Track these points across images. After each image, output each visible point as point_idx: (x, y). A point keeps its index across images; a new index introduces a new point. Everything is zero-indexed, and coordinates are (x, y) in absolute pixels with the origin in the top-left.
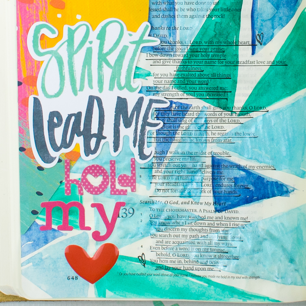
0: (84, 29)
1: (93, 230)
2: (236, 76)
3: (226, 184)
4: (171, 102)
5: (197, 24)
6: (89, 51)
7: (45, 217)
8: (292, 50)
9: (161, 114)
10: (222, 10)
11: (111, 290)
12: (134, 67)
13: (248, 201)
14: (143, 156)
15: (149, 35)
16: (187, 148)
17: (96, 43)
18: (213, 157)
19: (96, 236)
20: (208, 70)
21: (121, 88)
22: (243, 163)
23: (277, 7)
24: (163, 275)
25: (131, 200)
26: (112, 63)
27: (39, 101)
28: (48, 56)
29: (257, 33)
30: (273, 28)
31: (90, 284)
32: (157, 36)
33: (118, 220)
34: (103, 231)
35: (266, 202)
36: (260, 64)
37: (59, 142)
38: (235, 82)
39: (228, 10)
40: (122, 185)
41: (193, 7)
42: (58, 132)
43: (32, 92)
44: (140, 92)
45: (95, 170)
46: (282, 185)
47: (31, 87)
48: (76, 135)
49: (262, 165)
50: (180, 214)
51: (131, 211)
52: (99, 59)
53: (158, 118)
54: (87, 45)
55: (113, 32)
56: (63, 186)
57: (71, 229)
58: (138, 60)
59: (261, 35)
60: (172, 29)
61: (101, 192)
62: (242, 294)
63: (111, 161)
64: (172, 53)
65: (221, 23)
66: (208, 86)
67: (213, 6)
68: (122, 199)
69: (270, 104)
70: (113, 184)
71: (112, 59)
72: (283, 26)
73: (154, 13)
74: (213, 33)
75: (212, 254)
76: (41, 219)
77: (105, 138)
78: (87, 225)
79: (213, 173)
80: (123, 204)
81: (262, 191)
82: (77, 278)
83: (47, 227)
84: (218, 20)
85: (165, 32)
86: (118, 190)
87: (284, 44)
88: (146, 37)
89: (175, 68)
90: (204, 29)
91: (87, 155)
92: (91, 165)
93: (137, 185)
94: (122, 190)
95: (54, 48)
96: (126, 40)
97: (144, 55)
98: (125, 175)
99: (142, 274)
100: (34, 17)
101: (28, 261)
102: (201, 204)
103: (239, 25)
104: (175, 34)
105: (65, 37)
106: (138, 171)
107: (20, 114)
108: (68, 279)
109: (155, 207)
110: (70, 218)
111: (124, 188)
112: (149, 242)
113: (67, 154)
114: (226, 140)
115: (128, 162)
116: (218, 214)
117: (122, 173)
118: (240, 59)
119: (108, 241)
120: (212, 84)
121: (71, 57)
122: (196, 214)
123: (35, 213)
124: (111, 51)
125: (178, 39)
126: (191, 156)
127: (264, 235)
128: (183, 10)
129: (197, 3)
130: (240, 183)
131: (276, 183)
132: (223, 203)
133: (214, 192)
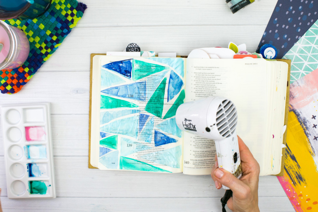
2: (162, 108)
3: (159, 138)
4: (144, 115)
5: (152, 93)
8: (179, 101)
13: (165, 143)
16: (148, 128)
18: (155, 131)
22: (163, 133)
23: (175, 89)
24: (139, 164)
25: (131, 142)
29: (169, 96)
30: (174, 95)
32: (141, 95)
35: (169, 144)
36: (169, 105)
38: (162, 110)
39: (161, 89)
41: (151, 88)
49: (169, 133)
50: (145, 146)
51: (131, 145)
56: (112, 137)
62: (162, 170)
64: (145, 100)
65: (159, 93)
66: (155, 110)
67: (157, 88)
69: (172, 116)
72: (177, 94)
73: (140, 89)
74: (157, 95)
75: (153, 158)
76: (105, 146)
79: (155, 135)
81: (169, 141)
82: (115, 163)
84: (158, 92)
85: (143, 95)
87: (177, 100)
90: (154, 94)
99: (133, 163)
102: (151, 144)
103: (164, 93)
104: (146, 95)
108: (112, 163)
109: (138, 144)
110: (114, 146)
112: (136, 154)
114: (159, 125)
116: (156, 147)
118: (164, 103)
122: (150, 147)
125: (147, 96)
126: (149, 130)
127: (168, 153)
128: (148, 88)
129: (153, 87)
130: (162, 138)
131: (173, 139)
132: (157, 144)
133: (155, 141)
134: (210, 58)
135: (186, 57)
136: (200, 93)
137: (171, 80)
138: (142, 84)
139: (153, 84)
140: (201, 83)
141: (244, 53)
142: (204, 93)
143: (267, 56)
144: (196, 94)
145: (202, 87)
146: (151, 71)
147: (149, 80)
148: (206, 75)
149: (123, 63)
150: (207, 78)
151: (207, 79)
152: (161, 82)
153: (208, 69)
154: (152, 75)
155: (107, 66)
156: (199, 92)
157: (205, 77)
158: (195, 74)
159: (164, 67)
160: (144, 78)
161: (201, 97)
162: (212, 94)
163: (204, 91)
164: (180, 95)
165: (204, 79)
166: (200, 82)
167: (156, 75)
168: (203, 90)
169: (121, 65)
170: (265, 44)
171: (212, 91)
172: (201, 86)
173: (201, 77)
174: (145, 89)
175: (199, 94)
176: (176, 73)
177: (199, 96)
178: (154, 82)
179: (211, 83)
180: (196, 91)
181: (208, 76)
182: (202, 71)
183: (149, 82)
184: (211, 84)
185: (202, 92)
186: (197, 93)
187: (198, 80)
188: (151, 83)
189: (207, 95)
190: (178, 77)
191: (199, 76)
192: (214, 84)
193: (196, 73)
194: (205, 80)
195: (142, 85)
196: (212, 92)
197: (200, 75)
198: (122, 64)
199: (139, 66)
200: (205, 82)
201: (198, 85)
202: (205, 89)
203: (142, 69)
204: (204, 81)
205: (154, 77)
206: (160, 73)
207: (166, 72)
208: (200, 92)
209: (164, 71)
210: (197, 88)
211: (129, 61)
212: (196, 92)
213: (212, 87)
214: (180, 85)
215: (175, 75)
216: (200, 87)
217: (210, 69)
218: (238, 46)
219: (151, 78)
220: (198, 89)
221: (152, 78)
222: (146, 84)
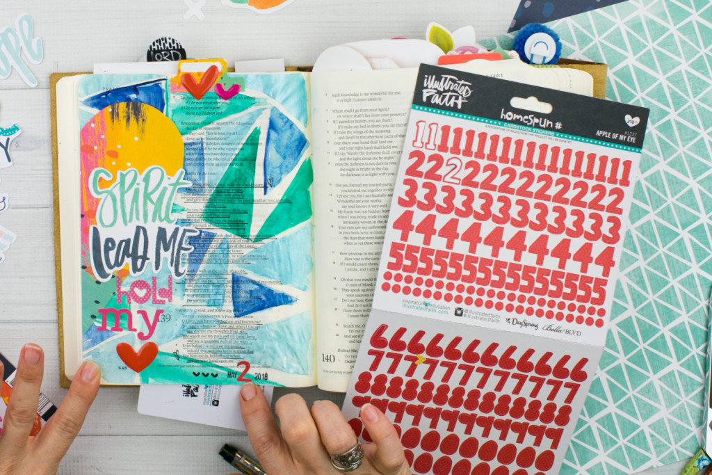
0: (133, 173)
1: (138, 331)
2: (251, 211)
3: (243, 296)
4: (201, 232)
5: (223, 170)
6: (137, 191)
7: (101, 320)
8: (295, 191)
9: (193, 240)
10: (242, 159)
11: (152, 378)
12: (172, 204)
13: (261, 308)
14: (178, 274)
15: (184, 179)
16: (212, 267)
17: (142, 185)
18: (233, 274)
19: (141, 336)
20: (229, 207)
21: (161, 220)
22: (257, 279)
23: (284, 158)
24: (193, 366)
25: (168, 308)
26: (155, 200)
27: (97, 230)
28: (105, 195)
29: (268, 177)
30: (281, 174)
31: (136, 373)
32: (190, 180)
33: (158, 323)
34: (146, 333)
35: (275, 309)
36: (270, 202)
37: (112, 262)
38: (251, 216)
39: (245, 160)
40: (162, 297)
41: (219, 157)
42: (112, 254)
43: (92, 223)
44: (176, 223)
45: (140, 284)
46: (287, 296)
47: (91, 219)
48: (126, 257)
49: (272, 280)
50: (207, 319)
51: (168, 317)
52: (144, 197)
53: (190, 244)
54: (135, 186)
55: (155, 176)
56: (116, 297)
57: (121, 330)
58: (175, 199)
59: (272, 180)
60: (202, 174)
61: (145, 302)
63: (153, 278)
64: (202, 193)
65: (240, 170)
66: (230, 219)
67: (234, 157)
68: (161, 307)
69: (278, 233)
70: (155, 295)
71: (155, 197)
72: (288, 172)
73: (188, 162)
74: (234, 178)
75: (233, 350)
76: (98, 322)
77: (148, 259)
78: (134, 327)
79: (233, 287)
80: (162, 311)
81: (272, 300)
82: (126, 368)
83: (103, 328)
84: (237, 167)
85: (196, 177)
86: (158, 300)
87: (289, 187)
88: (181, 180)
89: (204, 205)
90: (227, 175)
91: (135, 272)
92: (137, 280)
93: (173, 296)
94: (161, 300)
95: (110, 189)
96: (166, 183)
97: (180, 194)
98: (164, 289)
99: (177, 366)
100: (94, 164)
101: (89, 354)
102: (224, 311)
103: (254, 171)
104: (204, 178)
105: (118, 180)
106: (174, 286)
107: (82, 240)
108: (120, 368)
109: (187, 313)
110: (121, 321)
111: (163, 299)
112: (182, 341)
113: (119, 272)
114: (244, 260)
115: (166, 278)
116: (237, 319)
117: (162, 287)
118: (255, 199)
119: (150, 340)
120: (233, 217)
121: (122, 195)
122: (220, 319)
123: (93, 317)
124: (154, 191)
125: (206, 182)
126: (216, 274)
127: (273, 335)
128: (210, 159)
129: (222, 154)
130: (254, 295)
131: (283, 294)
132: (240, 310)
133: (234, 302)
134: (373, 69)
135: (309, 69)
136: (352, 164)
137: (273, 134)
138: (194, 149)
139: (224, 147)
140: (353, 137)
141: (471, 51)
142: (363, 164)
143: (532, 55)
144: (342, 170)
145: (358, 149)
146: (216, 111)
147: (210, 136)
148: (366, 116)
149: (140, 92)
150: (371, 124)
151: (369, 126)
152: (244, 141)
153: (370, 99)
154: (220, 121)
155: (96, 101)
156: (349, 162)
157: (365, 121)
158: (336, 114)
159: (253, 99)
160: (199, 131)
161: (356, 175)
162: (386, 166)
163: (364, 159)
164: (299, 174)
165: (362, 127)
166: (350, 135)
167: (231, 123)
168: (359, 156)
169: (133, 96)
170: (527, 26)
171: (385, 158)
172: (354, 146)
173: (352, 122)
174: (202, 162)
175: (350, 167)
176: (286, 114)
177: (349, 172)
178: (224, 141)
179: (382, 137)
180: (341, 159)
181: (372, 118)
182: (355, 105)
183: (212, 141)
184: (383, 140)
185: (358, 162)
186: (343, 167)
187: (346, 130)
188: (218, 144)
189: (373, 169)
190: (292, 125)
191: (346, 119)
192: (390, 139)
193: (338, 111)
194: (364, 130)
195: (192, 151)
196: (387, 161)
197: (351, 116)
198: (137, 93)
199: (184, 98)
200: (363, 135)
201: (344, 143)
202: (367, 153)
203: (191, 106)
204: (361, 132)
205: (224, 129)
206: (242, 116)
207: (259, 113)
208: (353, 162)
209: (252, 109)
210: (342, 151)
211: (157, 85)
212: (341, 164)
213: (384, 148)
214: (298, 146)
215: (283, 119)
216: (352, 149)
217: (376, 99)
218: (452, 32)
219: (217, 131)
220: (347, 156)
221: (220, 131)
222: (204, 146)
